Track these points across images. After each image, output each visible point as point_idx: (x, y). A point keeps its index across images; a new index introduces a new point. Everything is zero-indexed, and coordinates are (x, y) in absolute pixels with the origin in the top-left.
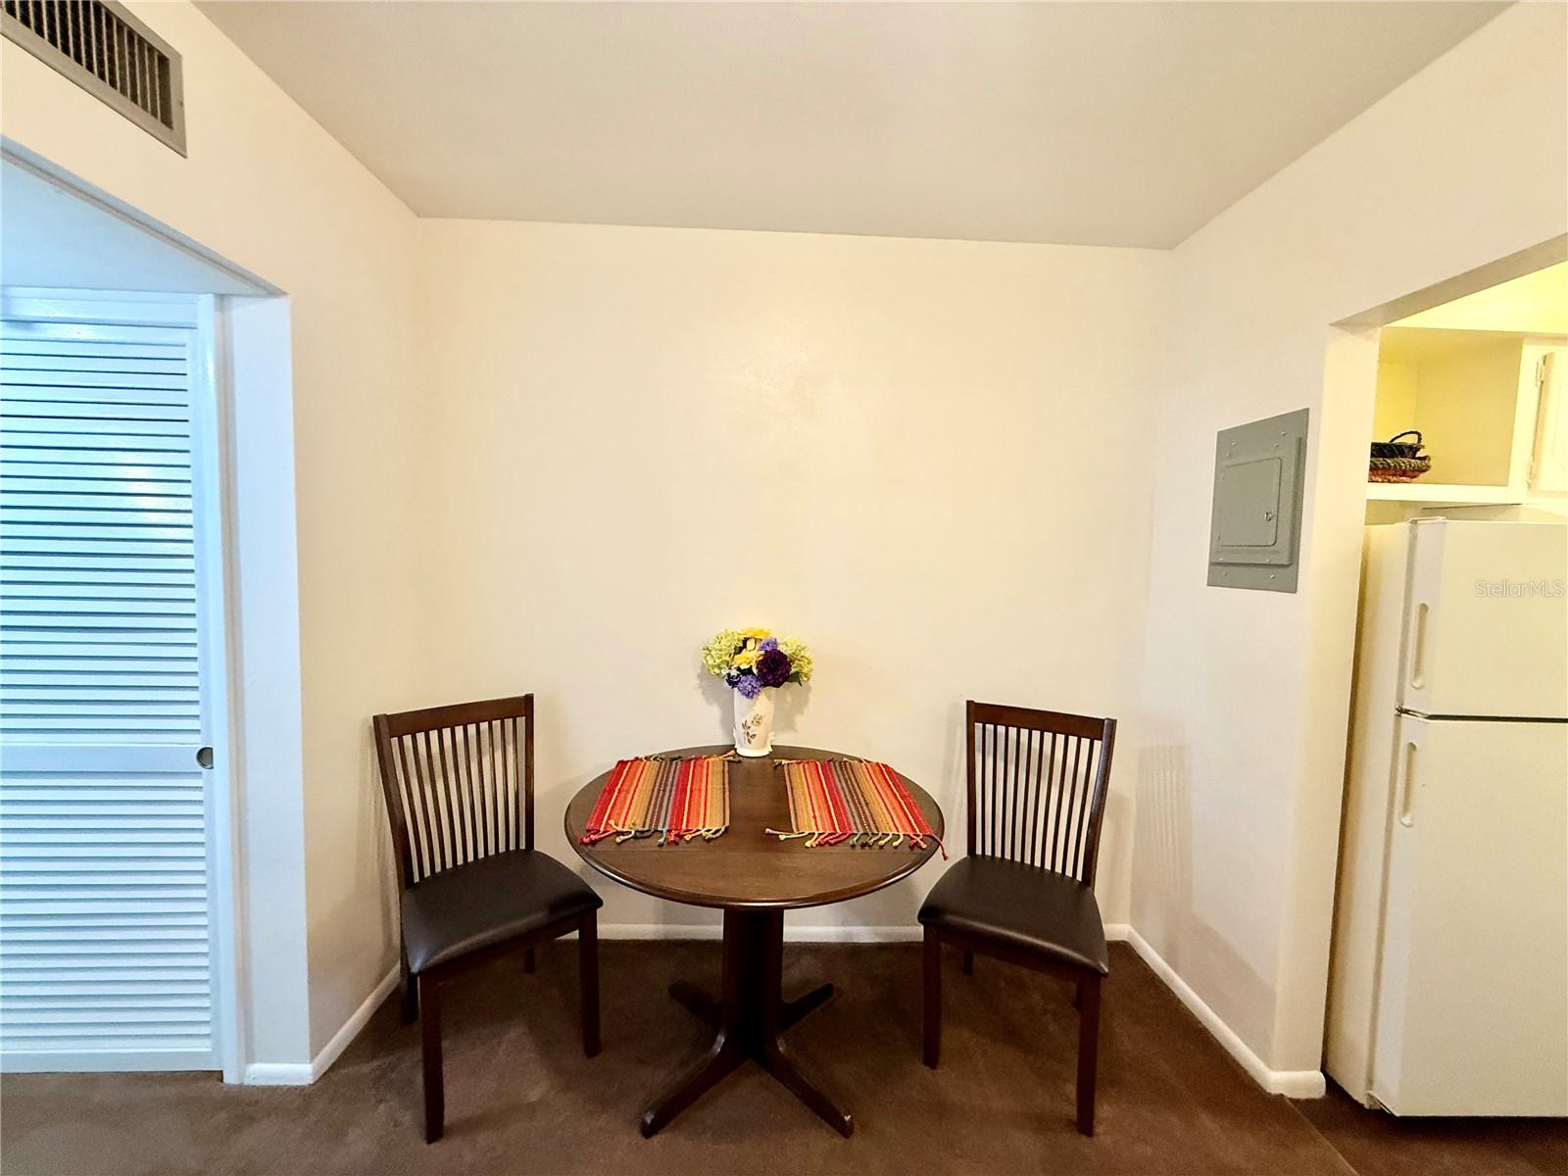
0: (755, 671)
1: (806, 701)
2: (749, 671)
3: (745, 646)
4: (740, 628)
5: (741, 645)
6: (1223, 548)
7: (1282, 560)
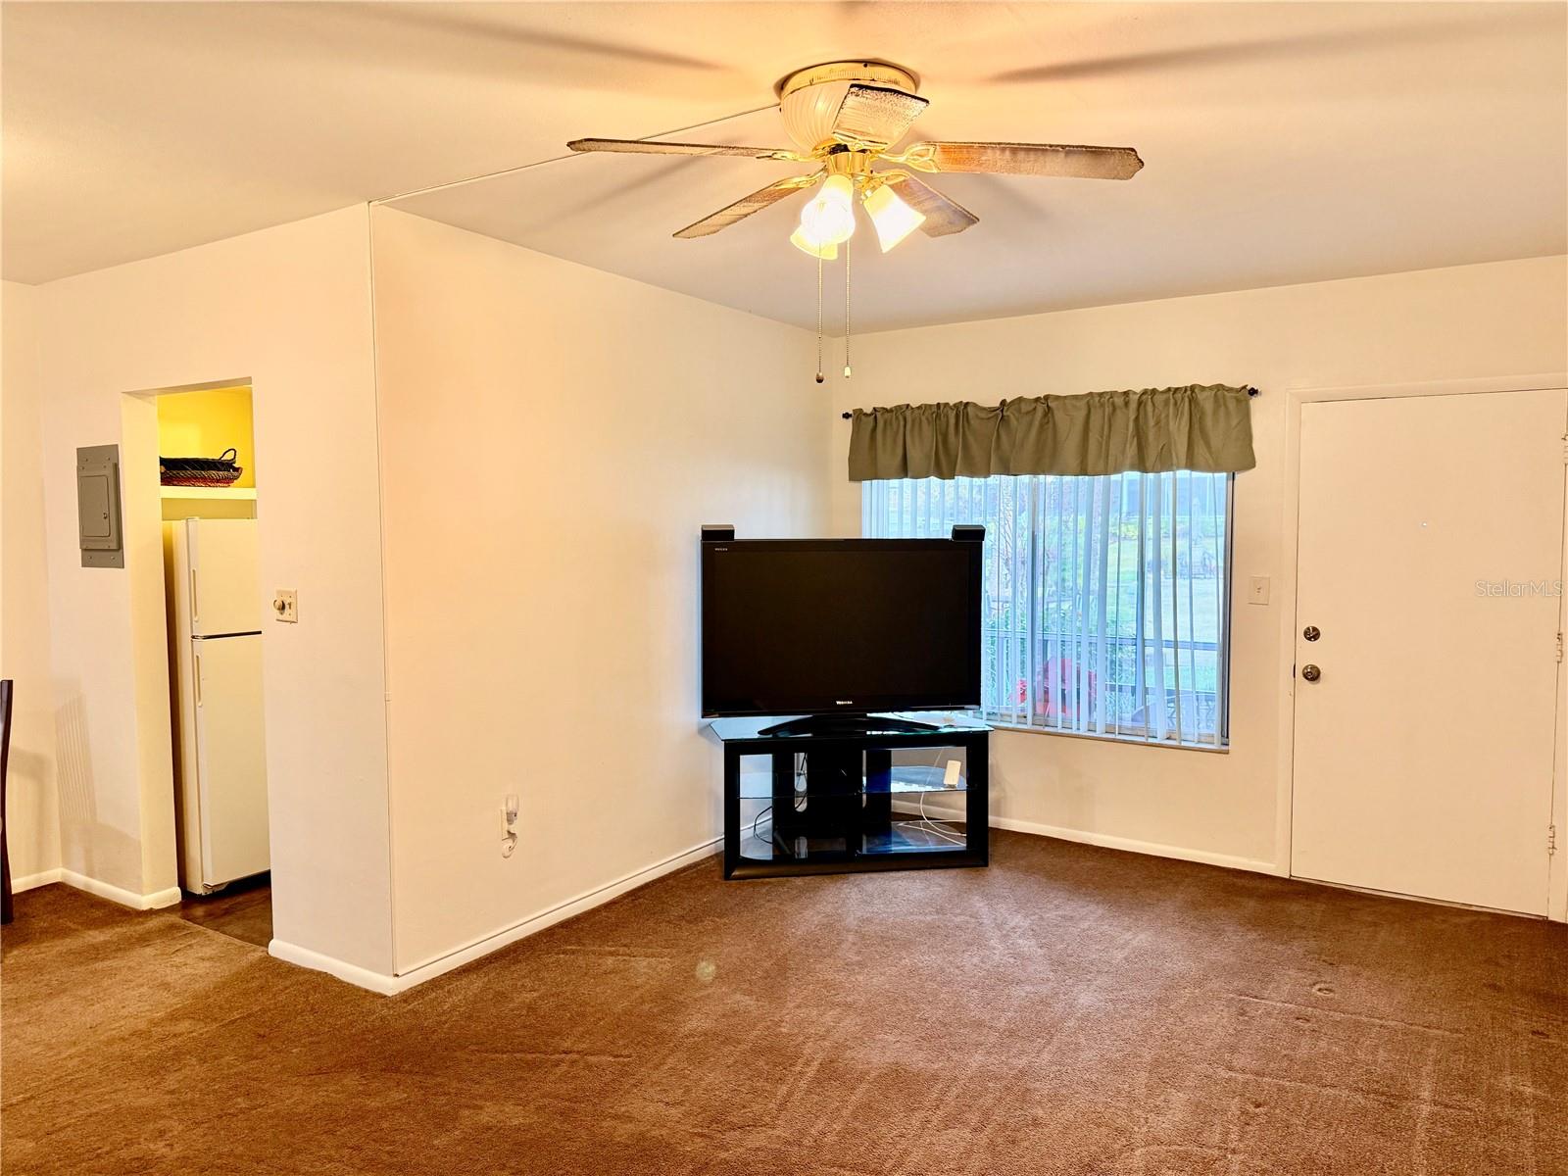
6: (85, 538)
7: (114, 546)
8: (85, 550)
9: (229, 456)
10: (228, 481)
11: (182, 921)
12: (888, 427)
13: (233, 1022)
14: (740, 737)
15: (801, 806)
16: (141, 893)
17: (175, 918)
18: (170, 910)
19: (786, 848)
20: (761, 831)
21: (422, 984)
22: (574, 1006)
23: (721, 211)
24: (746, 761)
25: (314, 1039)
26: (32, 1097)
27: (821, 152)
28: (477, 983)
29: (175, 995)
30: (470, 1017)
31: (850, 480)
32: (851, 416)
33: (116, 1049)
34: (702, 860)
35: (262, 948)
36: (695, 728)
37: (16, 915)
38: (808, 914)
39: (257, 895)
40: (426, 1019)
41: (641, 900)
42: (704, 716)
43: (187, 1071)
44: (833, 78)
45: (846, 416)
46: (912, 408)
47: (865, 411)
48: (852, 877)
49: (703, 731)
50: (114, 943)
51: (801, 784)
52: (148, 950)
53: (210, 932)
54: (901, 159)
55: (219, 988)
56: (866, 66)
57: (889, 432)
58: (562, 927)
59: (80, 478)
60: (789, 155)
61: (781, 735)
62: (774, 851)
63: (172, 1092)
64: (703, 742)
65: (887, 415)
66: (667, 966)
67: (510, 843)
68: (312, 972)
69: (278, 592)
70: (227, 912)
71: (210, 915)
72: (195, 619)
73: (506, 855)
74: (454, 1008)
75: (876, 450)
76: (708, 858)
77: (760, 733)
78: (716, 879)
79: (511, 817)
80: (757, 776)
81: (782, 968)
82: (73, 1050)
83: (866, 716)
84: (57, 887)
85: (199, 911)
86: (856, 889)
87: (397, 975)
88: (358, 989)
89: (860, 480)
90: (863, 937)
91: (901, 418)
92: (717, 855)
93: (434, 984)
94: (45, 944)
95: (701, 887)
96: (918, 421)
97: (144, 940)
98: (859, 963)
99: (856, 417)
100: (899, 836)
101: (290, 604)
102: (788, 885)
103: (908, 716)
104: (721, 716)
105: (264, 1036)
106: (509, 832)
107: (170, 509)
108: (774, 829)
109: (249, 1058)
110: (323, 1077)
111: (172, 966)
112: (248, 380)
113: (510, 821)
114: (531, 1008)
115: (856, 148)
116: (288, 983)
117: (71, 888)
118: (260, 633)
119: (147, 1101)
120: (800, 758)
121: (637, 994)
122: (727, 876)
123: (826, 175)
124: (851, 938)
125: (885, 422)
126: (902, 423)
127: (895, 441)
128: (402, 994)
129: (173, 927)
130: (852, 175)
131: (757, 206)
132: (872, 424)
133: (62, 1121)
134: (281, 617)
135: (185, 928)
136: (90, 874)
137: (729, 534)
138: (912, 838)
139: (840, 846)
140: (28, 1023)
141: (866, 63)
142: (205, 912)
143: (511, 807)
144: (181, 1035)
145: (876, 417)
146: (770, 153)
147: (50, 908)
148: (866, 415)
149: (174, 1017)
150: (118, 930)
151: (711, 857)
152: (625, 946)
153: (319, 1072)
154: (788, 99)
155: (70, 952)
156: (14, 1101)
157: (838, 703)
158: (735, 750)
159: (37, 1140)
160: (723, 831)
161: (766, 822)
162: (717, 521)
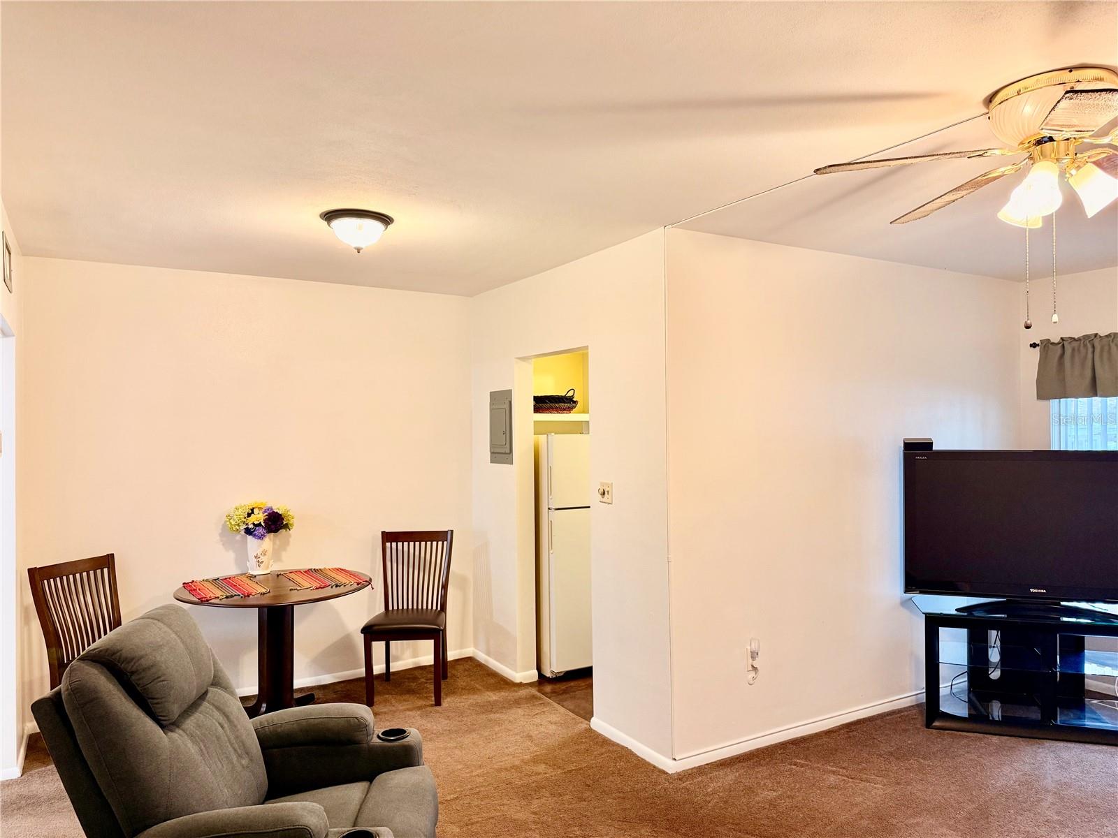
0: (263, 524)
1: (287, 543)
2: (259, 525)
3: (253, 512)
4: (249, 502)
5: (250, 512)
6: (492, 445)
7: (508, 451)
8: (492, 453)
9: (570, 394)
10: (569, 410)
11: (539, 694)
12: (1076, 353)
13: (570, 771)
14: (939, 612)
15: (995, 675)
16: (517, 672)
17: (534, 691)
18: (531, 685)
19: (983, 710)
20: (956, 690)
21: (692, 769)
22: (805, 809)
23: (933, 201)
24: (944, 632)
25: (621, 795)
26: (457, 798)
27: (1027, 145)
28: (729, 777)
29: (537, 745)
30: (726, 802)
31: (1038, 399)
32: (1038, 345)
33: (503, 775)
34: (904, 708)
35: (586, 722)
36: (898, 601)
37: (449, 675)
38: (1007, 769)
39: (582, 683)
40: (696, 797)
41: (855, 733)
42: (906, 592)
43: (543, 800)
44: (1040, 86)
45: (1034, 345)
46: (1101, 337)
47: (1052, 341)
48: (1048, 744)
49: (904, 603)
50: (501, 703)
51: (994, 656)
52: (520, 711)
53: (556, 705)
54: (1105, 141)
55: (563, 745)
56: (1071, 71)
57: (1077, 359)
58: (792, 744)
59: (491, 410)
60: (997, 152)
61: (976, 614)
62: (969, 709)
63: (535, 813)
64: (905, 613)
65: (1075, 344)
66: (881, 792)
67: (753, 674)
68: (618, 745)
69: (601, 483)
70: (565, 692)
71: (555, 692)
72: (550, 497)
73: (751, 682)
74: (714, 792)
75: (1064, 371)
76: (910, 707)
77: (956, 610)
78: (919, 726)
79: (754, 655)
80: (954, 645)
81: (984, 813)
82: (479, 771)
83: (1059, 604)
84: (470, 659)
85: (548, 688)
86: (1052, 755)
87: (675, 759)
88: (649, 764)
89: (1048, 398)
90: (1062, 799)
91: (1089, 346)
92: (918, 706)
93: (700, 770)
94: (464, 697)
95: (905, 731)
96: (1106, 348)
97: (517, 703)
98: (1061, 823)
99: (1045, 346)
100: (1093, 712)
101: (608, 492)
102: (986, 740)
103: (1100, 607)
104: (921, 592)
105: (589, 786)
106: (752, 666)
107: (540, 429)
108: (969, 691)
109: (581, 800)
110: (628, 824)
111: (533, 724)
112: (586, 347)
113: (753, 658)
114: (773, 804)
115: (1061, 138)
116: (604, 750)
117: (478, 661)
118: (589, 507)
119: (521, 816)
120: (993, 635)
121: (856, 810)
122: (928, 725)
123: (1032, 162)
124: (1050, 798)
125: (1073, 349)
126: (1090, 350)
127: (1083, 365)
128: (678, 774)
129: (534, 697)
130: (1057, 160)
131: (964, 193)
132: (1059, 351)
133: (475, 818)
134: (602, 500)
135: (540, 699)
136: (488, 654)
137: (928, 445)
138: (1107, 716)
139: (1035, 714)
140: (456, 747)
141: (1071, 69)
142: (552, 690)
143: (754, 647)
144: (539, 774)
145: (1063, 345)
146: (981, 153)
147: (466, 673)
148: (1053, 344)
149: (536, 760)
150: (503, 694)
151: (913, 706)
152: (844, 768)
153: (624, 820)
154: (996, 109)
155: (477, 705)
156: (449, 799)
157: (1031, 590)
158: (934, 623)
159: (461, 827)
160: (925, 686)
161: (963, 682)
162: (917, 435)
